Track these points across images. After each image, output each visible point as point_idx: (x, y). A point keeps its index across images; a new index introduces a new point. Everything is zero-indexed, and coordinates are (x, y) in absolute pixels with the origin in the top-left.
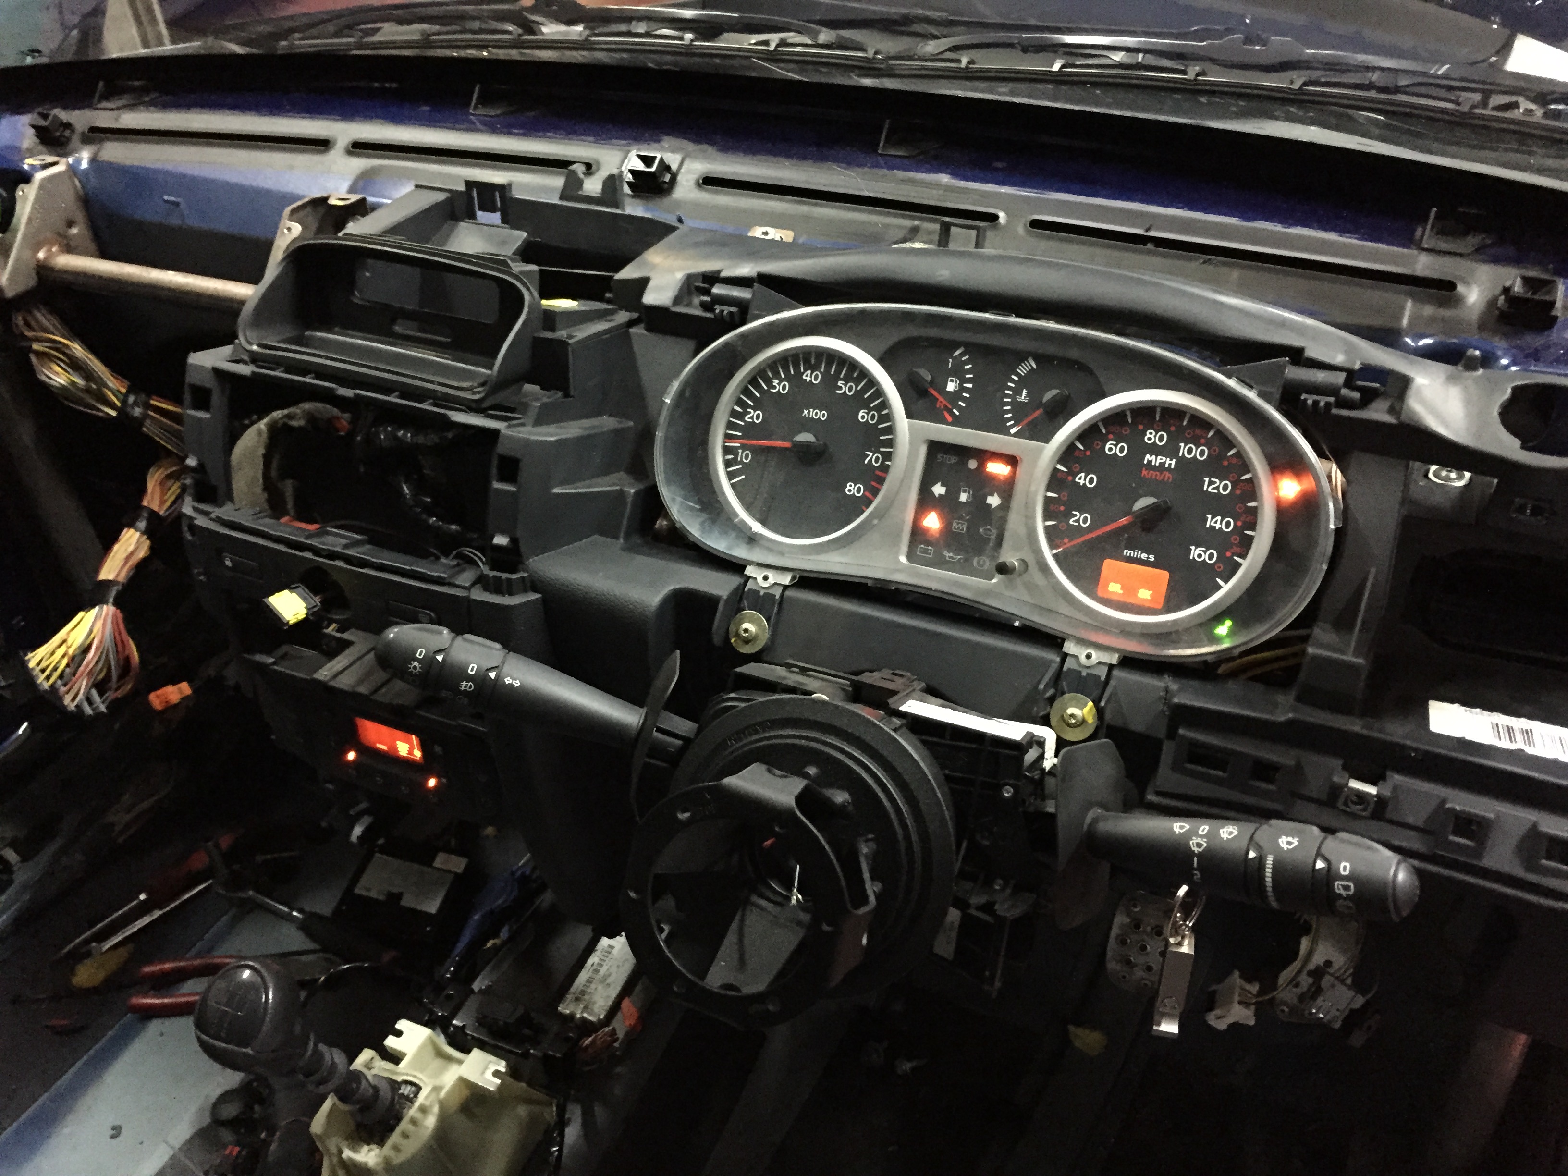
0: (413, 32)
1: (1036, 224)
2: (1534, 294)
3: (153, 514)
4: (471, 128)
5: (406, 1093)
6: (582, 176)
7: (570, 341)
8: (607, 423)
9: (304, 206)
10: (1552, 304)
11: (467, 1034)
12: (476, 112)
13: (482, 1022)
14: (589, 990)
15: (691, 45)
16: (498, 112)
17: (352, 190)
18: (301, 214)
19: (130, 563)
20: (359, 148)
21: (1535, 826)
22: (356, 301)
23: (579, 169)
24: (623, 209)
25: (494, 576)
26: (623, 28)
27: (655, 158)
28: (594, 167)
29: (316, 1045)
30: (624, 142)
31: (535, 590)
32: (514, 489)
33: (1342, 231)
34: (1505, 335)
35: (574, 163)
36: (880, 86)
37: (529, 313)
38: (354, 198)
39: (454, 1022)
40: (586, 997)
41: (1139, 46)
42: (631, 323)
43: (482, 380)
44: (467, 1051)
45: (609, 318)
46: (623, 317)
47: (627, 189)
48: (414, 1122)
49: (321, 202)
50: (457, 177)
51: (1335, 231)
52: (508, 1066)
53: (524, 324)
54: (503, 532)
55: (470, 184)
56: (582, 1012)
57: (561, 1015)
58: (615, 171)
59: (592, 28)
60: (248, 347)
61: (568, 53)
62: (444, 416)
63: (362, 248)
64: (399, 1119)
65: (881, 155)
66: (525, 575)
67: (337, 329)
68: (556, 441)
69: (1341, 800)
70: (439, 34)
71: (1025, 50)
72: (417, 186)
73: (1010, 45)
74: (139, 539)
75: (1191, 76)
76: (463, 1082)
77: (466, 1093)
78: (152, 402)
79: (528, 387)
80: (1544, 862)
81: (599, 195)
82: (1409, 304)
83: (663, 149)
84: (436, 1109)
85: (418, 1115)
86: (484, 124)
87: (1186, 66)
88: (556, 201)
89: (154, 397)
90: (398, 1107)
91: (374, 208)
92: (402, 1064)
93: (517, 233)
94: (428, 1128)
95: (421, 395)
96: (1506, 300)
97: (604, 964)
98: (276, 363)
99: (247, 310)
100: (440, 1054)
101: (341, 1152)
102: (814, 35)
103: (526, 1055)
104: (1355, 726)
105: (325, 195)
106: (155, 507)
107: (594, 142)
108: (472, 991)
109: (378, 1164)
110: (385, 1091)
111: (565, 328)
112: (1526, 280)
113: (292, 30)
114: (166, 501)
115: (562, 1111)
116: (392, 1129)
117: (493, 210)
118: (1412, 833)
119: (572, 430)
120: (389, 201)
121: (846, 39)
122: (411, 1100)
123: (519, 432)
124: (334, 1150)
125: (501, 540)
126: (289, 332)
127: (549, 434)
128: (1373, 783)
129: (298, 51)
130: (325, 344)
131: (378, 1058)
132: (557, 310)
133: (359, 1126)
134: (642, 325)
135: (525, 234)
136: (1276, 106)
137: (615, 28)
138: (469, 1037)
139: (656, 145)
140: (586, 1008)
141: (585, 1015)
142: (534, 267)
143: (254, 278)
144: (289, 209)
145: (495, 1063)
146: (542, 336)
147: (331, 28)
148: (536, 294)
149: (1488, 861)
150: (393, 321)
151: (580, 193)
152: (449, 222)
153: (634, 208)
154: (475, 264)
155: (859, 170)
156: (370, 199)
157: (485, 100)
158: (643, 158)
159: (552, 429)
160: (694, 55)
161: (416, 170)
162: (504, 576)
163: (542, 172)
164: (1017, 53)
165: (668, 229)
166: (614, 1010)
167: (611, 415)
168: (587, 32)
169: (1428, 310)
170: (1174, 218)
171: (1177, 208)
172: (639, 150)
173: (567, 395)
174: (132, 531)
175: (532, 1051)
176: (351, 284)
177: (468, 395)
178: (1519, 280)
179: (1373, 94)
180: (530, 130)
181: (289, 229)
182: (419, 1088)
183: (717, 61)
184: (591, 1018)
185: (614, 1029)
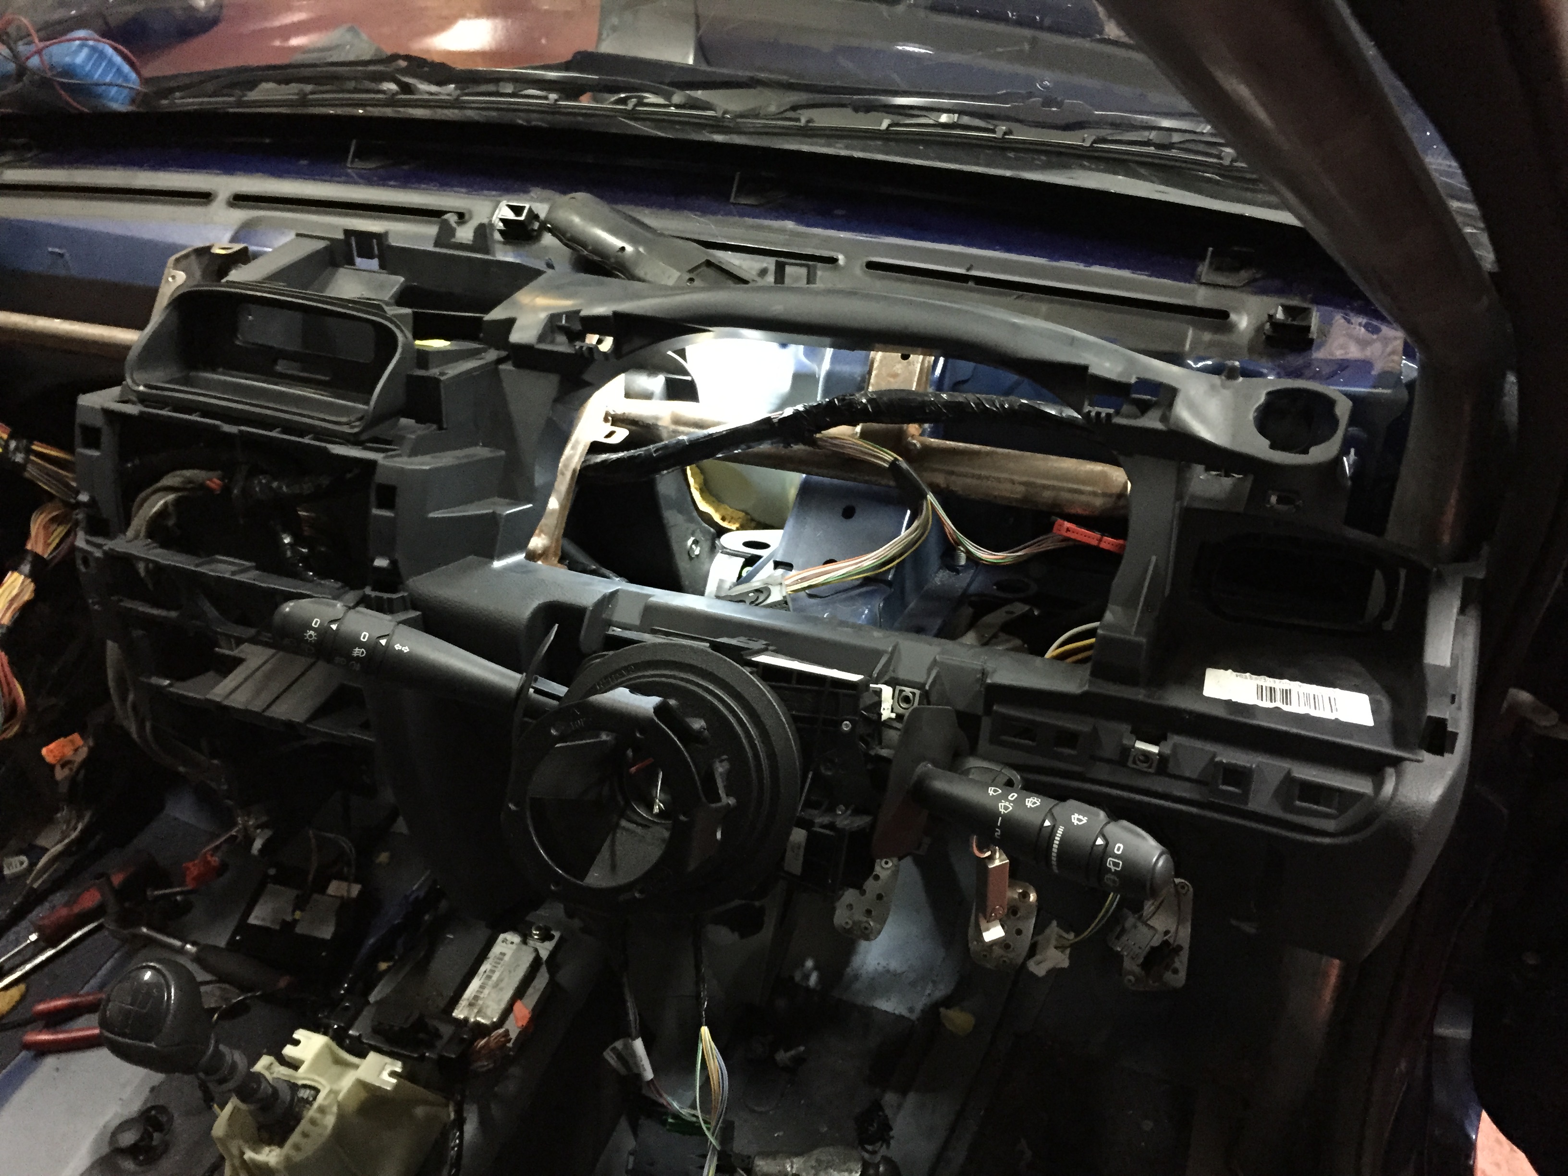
0: (290, 91)
1: (871, 265)
2: (1294, 320)
3: (37, 557)
4: (349, 181)
5: (305, 1097)
6: (454, 225)
7: (442, 378)
8: (481, 452)
9: (186, 256)
10: (1308, 328)
11: (363, 1043)
12: (353, 165)
13: (377, 1031)
14: (482, 996)
15: (555, 104)
16: (373, 166)
17: (234, 239)
18: (184, 263)
19: (15, 605)
20: (240, 200)
21: (1289, 772)
22: (238, 343)
23: (452, 219)
24: (494, 256)
25: (376, 596)
26: (491, 88)
27: (523, 208)
28: (467, 217)
29: (216, 1047)
30: (494, 193)
31: (415, 608)
32: (392, 515)
33: (1134, 268)
34: (1271, 356)
35: (446, 212)
36: (731, 142)
37: (402, 353)
38: (237, 247)
39: (351, 1032)
40: (480, 1002)
41: (955, 108)
42: (500, 361)
43: (360, 415)
44: (362, 1055)
45: (479, 357)
46: (492, 355)
47: (497, 236)
48: (313, 1122)
49: (204, 252)
50: (335, 227)
51: (1129, 269)
52: (404, 1067)
53: (398, 362)
54: (382, 555)
55: (349, 233)
56: (475, 1017)
57: (457, 1020)
58: (485, 221)
59: (462, 89)
60: (136, 388)
61: (439, 111)
62: (326, 448)
63: (241, 294)
64: (298, 1119)
65: (734, 204)
66: (406, 594)
67: (221, 370)
68: (430, 470)
69: (1131, 759)
70: (313, 93)
71: (856, 109)
72: (298, 235)
73: (842, 105)
74: (23, 582)
75: (998, 135)
76: (362, 1084)
77: (363, 1095)
78: (34, 447)
79: (404, 421)
80: (1298, 803)
81: (470, 243)
82: (1190, 333)
83: (532, 200)
84: (335, 1109)
85: (318, 1116)
86: (361, 177)
87: (996, 126)
88: (431, 248)
89: (35, 442)
90: (297, 1109)
91: (256, 256)
92: (301, 1070)
93: (394, 278)
94: (326, 1127)
95: (302, 430)
96: (1271, 325)
97: (496, 970)
98: (162, 403)
99: (132, 355)
100: (338, 1062)
101: (242, 1153)
102: (668, 96)
103: (422, 1058)
104: (1139, 694)
105: (207, 244)
106: (39, 550)
107: (466, 193)
108: (368, 1003)
109: (277, 1163)
110: (285, 1094)
111: (437, 366)
112: (1287, 309)
113: (172, 90)
114: (49, 544)
115: (459, 1112)
116: (292, 1130)
117: (370, 256)
118: (1188, 785)
119: (447, 459)
120: (270, 250)
121: (697, 99)
122: (308, 1103)
123: (395, 462)
124: (235, 1151)
125: (381, 562)
126: (174, 371)
127: (424, 463)
128: (1155, 743)
129: (178, 109)
130: (209, 385)
131: (276, 1064)
132: (430, 350)
133: (261, 1127)
134: (510, 362)
135: (402, 279)
136: (1072, 161)
137: (483, 88)
138: (366, 1046)
139: (525, 196)
140: (479, 1013)
141: (479, 1019)
142: (408, 311)
143: (139, 325)
144: (173, 258)
145: (392, 1065)
146: (415, 374)
147: (210, 87)
148: (410, 336)
149: (1252, 806)
150: (275, 362)
151: (453, 240)
152: (330, 268)
153: (506, 255)
154: (349, 308)
155: (713, 218)
156: (252, 248)
157: (360, 155)
158: (512, 208)
159: (427, 458)
160: (559, 113)
161: (296, 220)
162: (386, 596)
163: (415, 221)
164: (849, 111)
165: (538, 273)
166: (508, 1011)
167: (484, 446)
168: (458, 92)
169: (1207, 336)
170: (990, 259)
171: (995, 250)
172: (508, 201)
173: (440, 428)
174: (16, 574)
175: (427, 1054)
176: (234, 330)
177: (346, 429)
178: (1280, 308)
179: (1152, 149)
180: (406, 182)
181: (173, 277)
182: (317, 1091)
183: (580, 119)
184: (483, 1021)
185: (507, 1031)
